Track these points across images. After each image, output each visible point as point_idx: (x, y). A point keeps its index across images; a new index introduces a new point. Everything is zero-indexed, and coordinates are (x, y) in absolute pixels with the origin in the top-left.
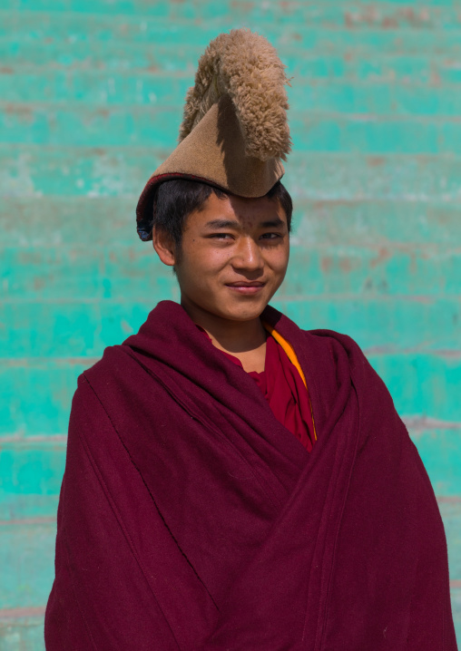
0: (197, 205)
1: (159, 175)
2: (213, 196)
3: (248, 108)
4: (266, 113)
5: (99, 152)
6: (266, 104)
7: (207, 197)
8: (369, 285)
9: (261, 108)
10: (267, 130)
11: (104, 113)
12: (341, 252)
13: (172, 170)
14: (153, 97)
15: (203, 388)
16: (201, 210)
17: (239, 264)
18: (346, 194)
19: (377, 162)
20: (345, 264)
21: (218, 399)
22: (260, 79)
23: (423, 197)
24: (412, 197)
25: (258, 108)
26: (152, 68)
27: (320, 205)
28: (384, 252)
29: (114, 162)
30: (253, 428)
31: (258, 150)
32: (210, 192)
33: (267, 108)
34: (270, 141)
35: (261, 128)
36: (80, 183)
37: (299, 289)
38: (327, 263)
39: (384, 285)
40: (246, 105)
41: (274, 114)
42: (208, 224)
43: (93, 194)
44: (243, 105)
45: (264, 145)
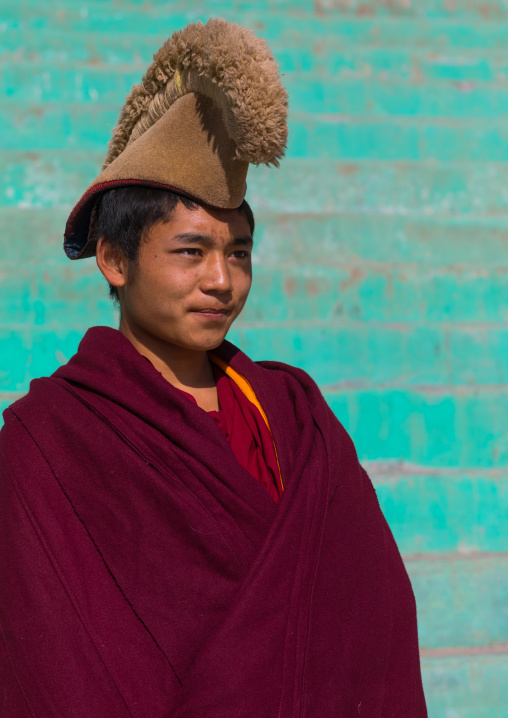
0: (161, 216)
1: (106, 182)
2: (180, 207)
3: (250, 104)
4: (268, 110)
5: (32, 157)
6: (269, 100)
7: (173, 207)
8: (339, 311)
9: (263, 104)
10: (268, 130)
11: (38, 112)
12: (308, 272)
13: (125, 176)
14: (94, 94)
15: (158, 429)
16: (166, 221)
17: (210, 285)
18: (314, 206)
19: (349, 169)
20: (312, 286)
21: (176, 443)
22: (261, 72)
23: (403, 210)
24: (389, 210)
25: (260, 103)
26: (93, 61)
27: (284, 218)
28: (356, 273)
29: (49, 168)
30: (217, 476)
31: (254, 151)
32: (176, 201)
33: (271, 104)
34: (269, 141)
35: (262, 126)
36: (10, 192)
37: (259, 315)
38: (292, 285)
39: (356, 310)
40: (248, 100)
41: (277, 112)
42: (176, 237)
43: (25, 205)
44: (244, 100)
45: (262, 147)
